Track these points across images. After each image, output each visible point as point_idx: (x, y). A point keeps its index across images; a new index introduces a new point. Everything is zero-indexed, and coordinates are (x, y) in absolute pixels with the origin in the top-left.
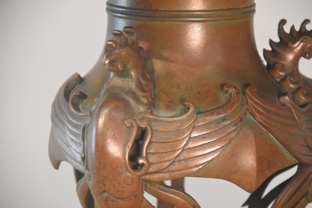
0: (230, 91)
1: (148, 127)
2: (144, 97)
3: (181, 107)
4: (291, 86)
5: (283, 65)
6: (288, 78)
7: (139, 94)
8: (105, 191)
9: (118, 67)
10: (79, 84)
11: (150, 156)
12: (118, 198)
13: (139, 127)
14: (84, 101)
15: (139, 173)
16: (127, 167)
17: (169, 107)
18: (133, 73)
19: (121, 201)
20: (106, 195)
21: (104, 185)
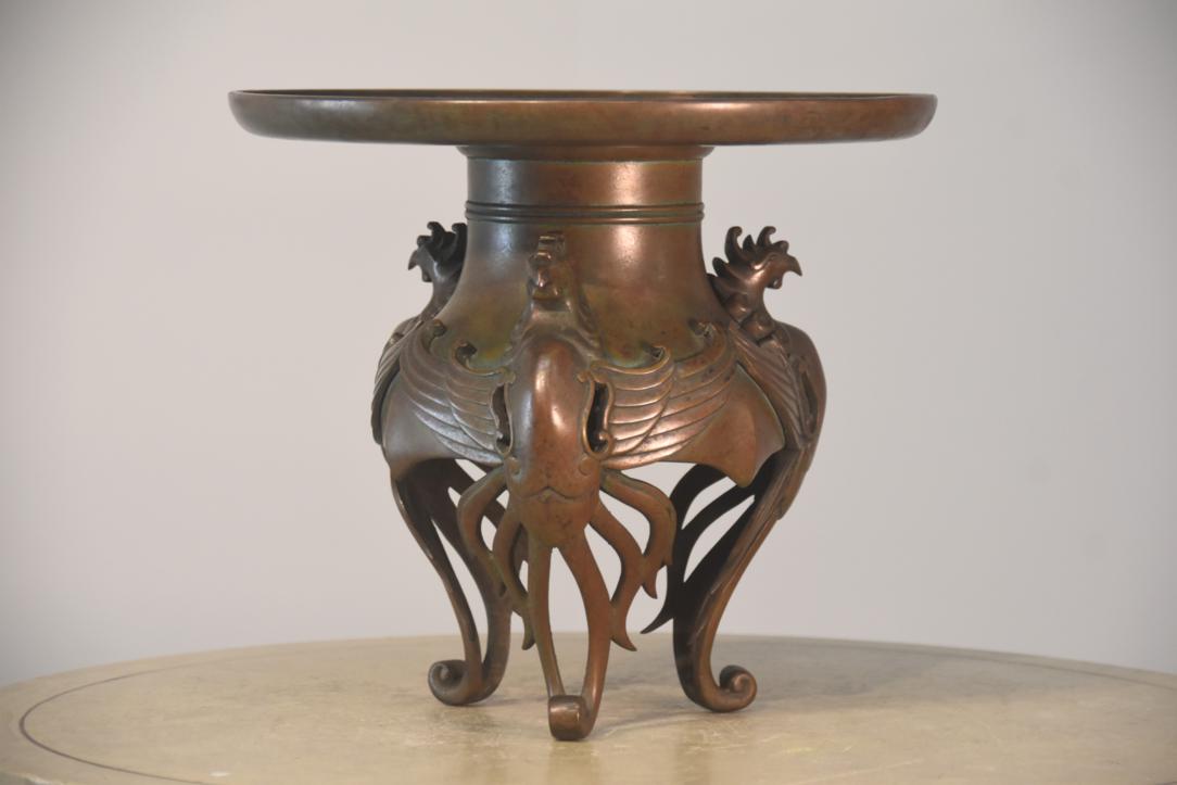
0: (707, 330)
1: (609, 385)
2: (592, 338)
3: (644, 354)
4: (760, 328)
5: (745, 297)
6: (756, 316)
7: (585, 334)
8: (548, 487)
9: (553, 293)
10: (439, 335)
11: (613, 429)
12: (566, 497)
13: (596, 384)
14: (474, 356)
15: (599, 456)
16: (584, 446)
17: (627, 354)
18: (568, 304)
19: (570, 502)
20: (547, 493)
21: (549, 476)
